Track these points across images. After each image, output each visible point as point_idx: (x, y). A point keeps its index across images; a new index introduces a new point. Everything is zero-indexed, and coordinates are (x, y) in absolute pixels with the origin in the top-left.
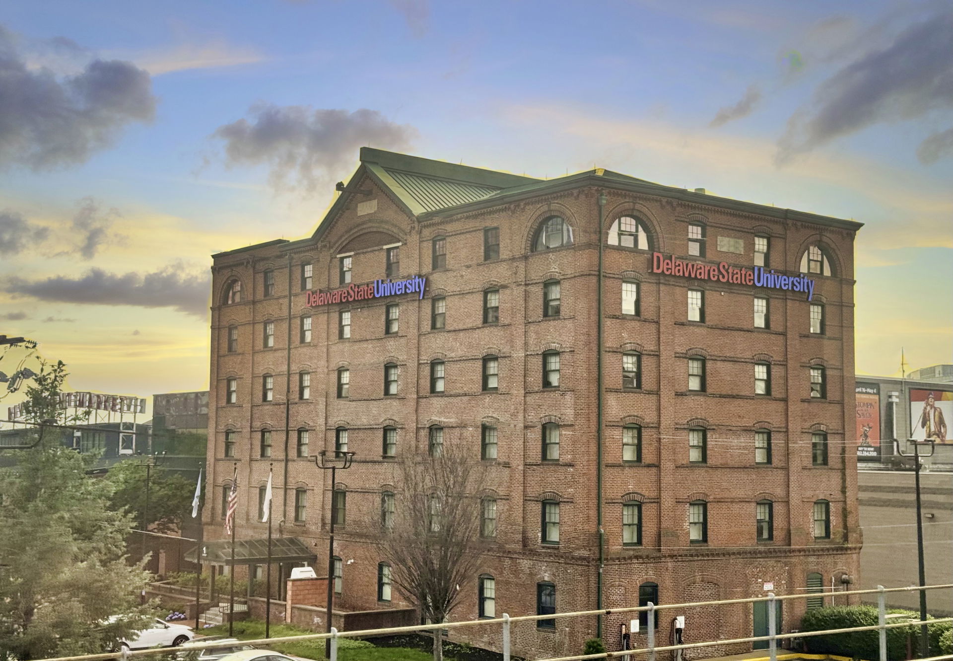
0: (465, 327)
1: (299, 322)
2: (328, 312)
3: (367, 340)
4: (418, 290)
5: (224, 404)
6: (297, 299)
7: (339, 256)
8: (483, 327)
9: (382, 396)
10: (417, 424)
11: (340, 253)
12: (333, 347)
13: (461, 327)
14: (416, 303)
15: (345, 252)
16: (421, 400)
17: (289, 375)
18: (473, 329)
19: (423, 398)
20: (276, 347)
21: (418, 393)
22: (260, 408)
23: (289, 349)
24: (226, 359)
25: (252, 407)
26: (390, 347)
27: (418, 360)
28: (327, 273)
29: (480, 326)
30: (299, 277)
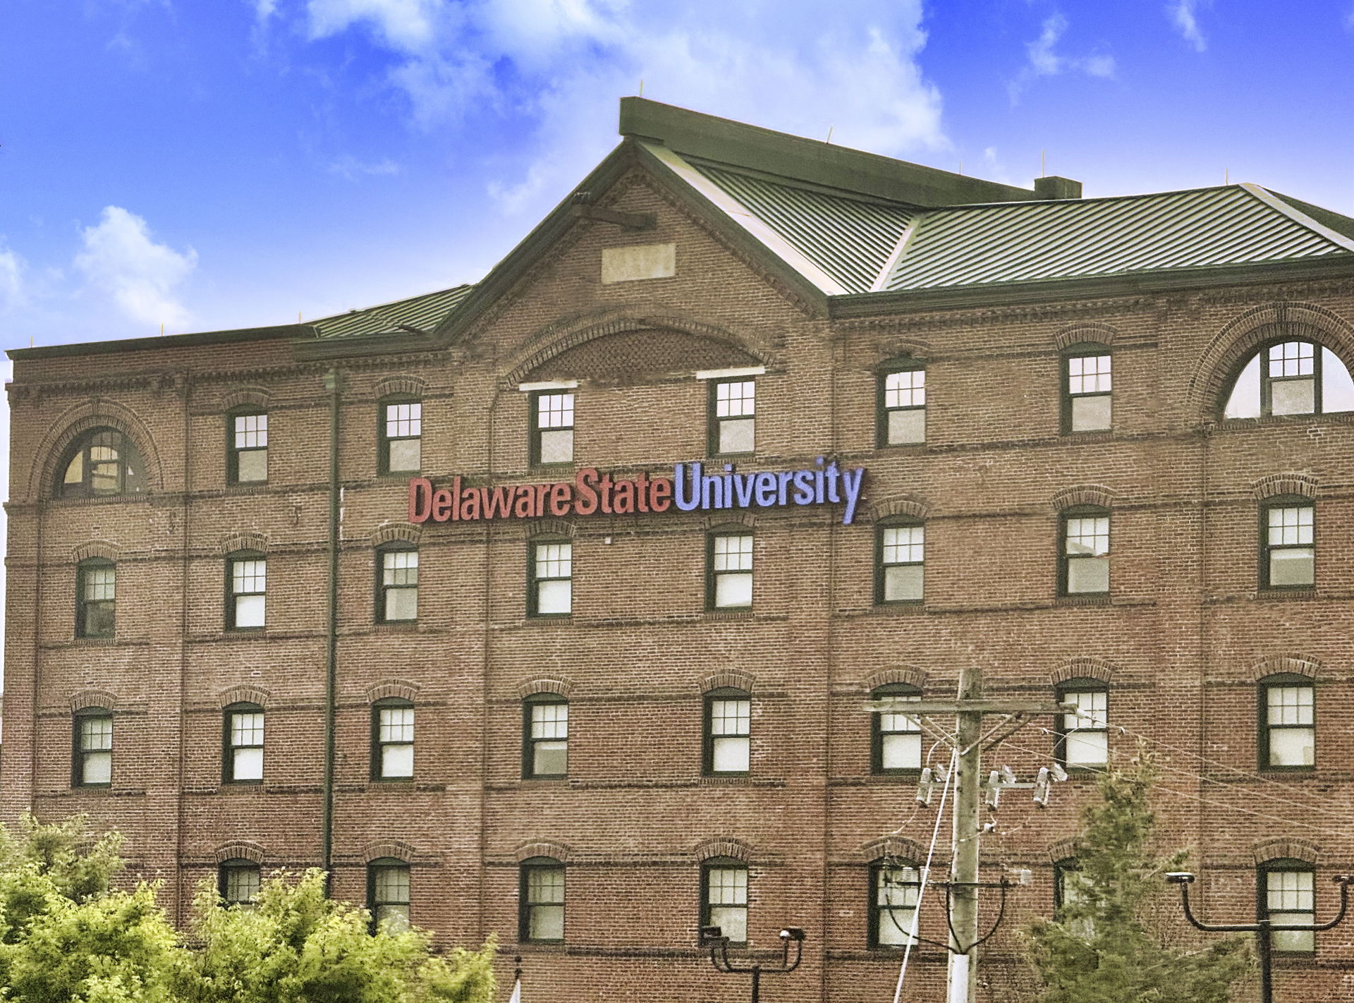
0: (994, 603)
1: (371, 564)
2: (488, 542)
3: (638, 624)
4: (834, 498)
5: (62, 786)
6: (360, 498)
7: (524, 387)
8: (1055, 607)
9: (696, 778)
10: (828, 852)
11: (528, 379)
12: (505, 637)
13: (981, 601)
14: (823, 535)
15: (549, 378)
16: (836, 790)
17: (333, 709)
18: (1022, 609)
19: (845, 783)
20: (280, 630)
21: (827, 771)
22: (215, 801)
23: (335, 638)
24: (72, 656)
25: (182, 796)
26: (721, 647)
27: (830, 685)
28: (481, 430)
29: (1049, 602)
30: (371, 435)
